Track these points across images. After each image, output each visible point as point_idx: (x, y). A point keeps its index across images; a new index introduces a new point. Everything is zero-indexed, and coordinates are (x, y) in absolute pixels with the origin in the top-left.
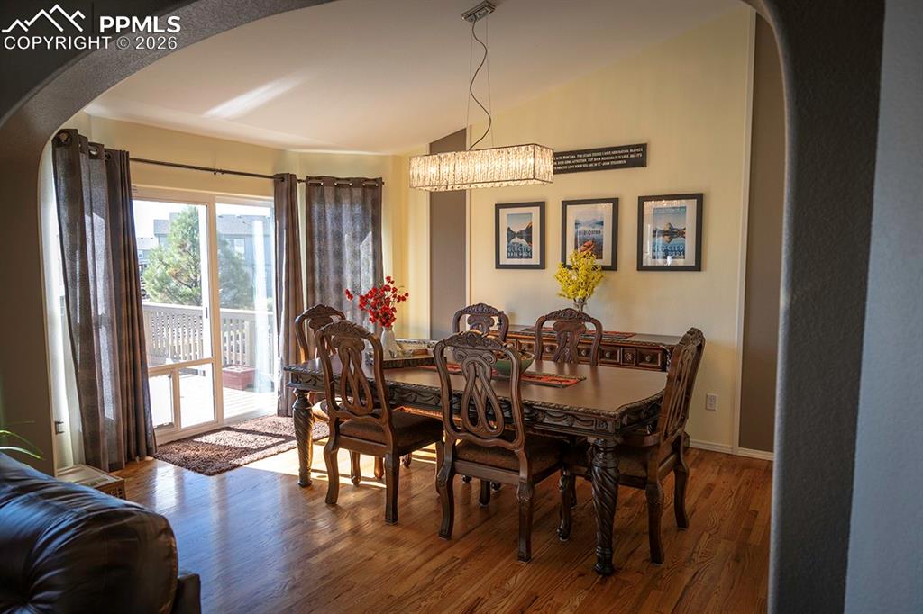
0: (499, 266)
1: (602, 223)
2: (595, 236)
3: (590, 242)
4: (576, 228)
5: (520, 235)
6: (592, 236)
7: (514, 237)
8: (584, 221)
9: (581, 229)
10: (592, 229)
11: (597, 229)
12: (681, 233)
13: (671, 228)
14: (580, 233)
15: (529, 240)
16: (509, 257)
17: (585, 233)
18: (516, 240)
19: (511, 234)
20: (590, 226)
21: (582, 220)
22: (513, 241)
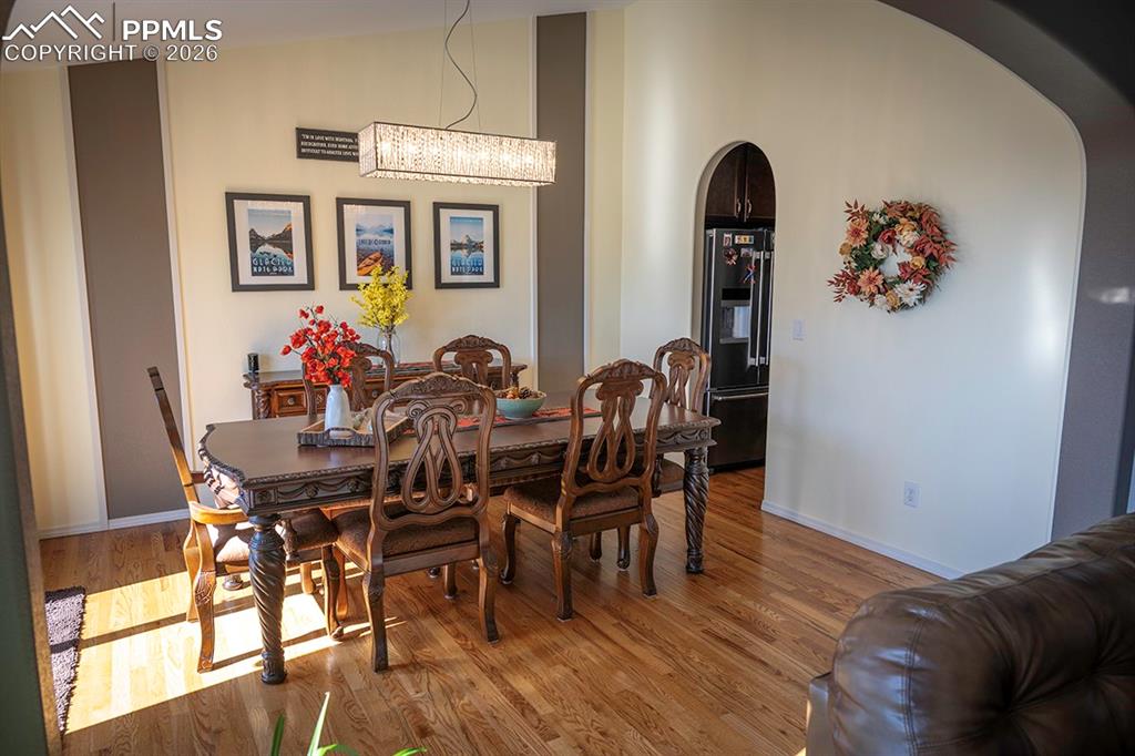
0: (237, 287)
1: (391, 231)
2: (384, 246)
3: (378, 254)
4: (358, 235)
5: (274, 241)
6: (381, 246)
7: (263, 244)
8: (369, 227)
9: (365, 236)
10: (379, 238)
11: (386, 237)
12: (479, 247)
13: (469, 241)
14: (363, 241)
15: (289, 249)
16: (254, 274)
17: (370, 242)
18: (266, 248)
19: (256, 241)
20: (377, 233)
21: (365, 225)
22: (261, 249)
